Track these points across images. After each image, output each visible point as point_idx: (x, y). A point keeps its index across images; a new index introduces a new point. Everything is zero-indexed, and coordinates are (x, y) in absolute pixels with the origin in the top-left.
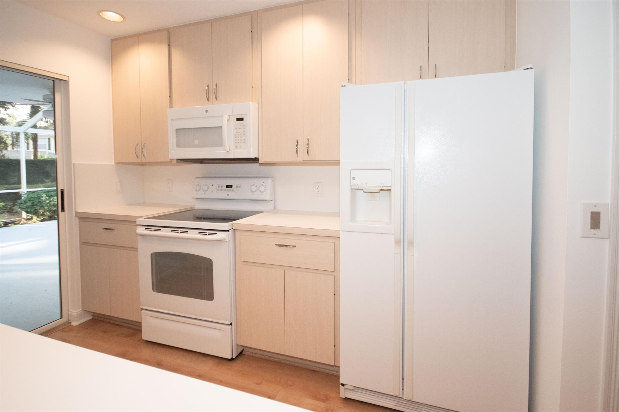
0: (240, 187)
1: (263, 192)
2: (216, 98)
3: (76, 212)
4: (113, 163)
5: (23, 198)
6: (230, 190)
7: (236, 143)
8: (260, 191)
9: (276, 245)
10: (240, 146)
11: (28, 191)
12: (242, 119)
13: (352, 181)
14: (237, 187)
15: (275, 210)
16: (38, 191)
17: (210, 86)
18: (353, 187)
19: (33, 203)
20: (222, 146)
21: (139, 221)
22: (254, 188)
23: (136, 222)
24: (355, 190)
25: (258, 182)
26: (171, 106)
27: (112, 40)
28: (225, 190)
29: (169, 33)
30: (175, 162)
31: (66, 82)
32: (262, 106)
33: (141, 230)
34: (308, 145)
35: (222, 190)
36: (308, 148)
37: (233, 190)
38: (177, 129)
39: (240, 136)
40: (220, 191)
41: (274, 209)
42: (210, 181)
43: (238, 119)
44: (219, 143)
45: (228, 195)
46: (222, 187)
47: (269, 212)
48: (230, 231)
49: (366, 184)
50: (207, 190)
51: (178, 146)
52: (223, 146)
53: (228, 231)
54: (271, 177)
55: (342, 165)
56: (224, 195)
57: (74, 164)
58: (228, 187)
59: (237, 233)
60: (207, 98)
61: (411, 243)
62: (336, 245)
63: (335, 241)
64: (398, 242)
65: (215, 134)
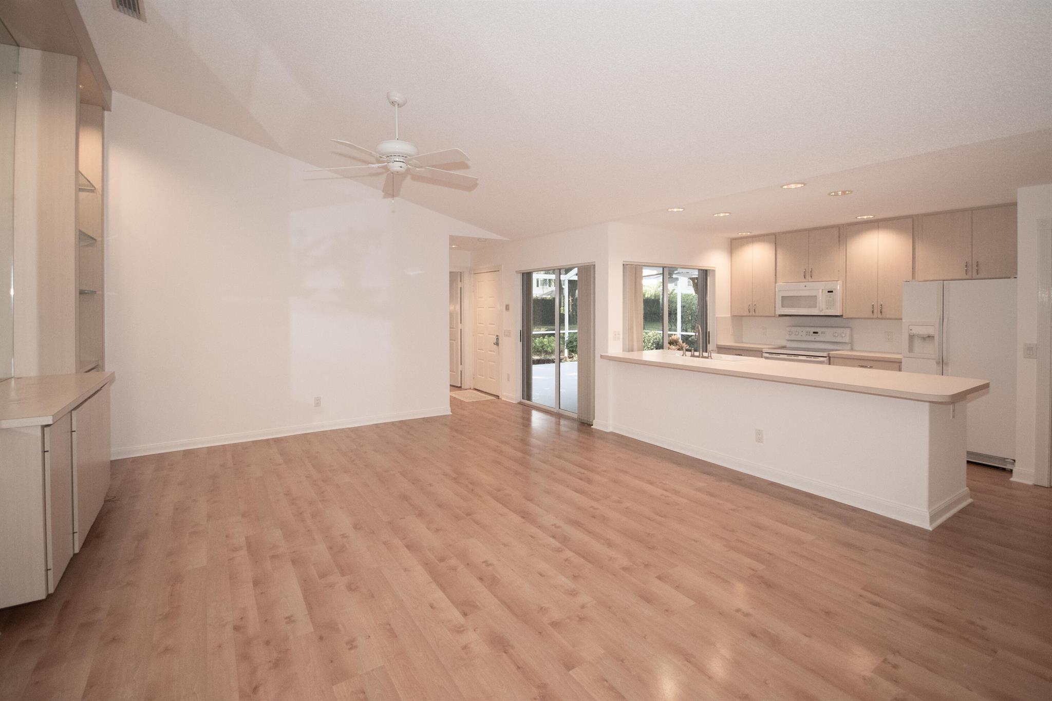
0: (824, 333)
1: (844, 337)
2: (811, 277)
3: (717, 345)
4: (730, 316)
6: (817, 335)
7: (827, 306)
8: (841, 337)
10: (830, 308)
12: (832, 292)
13: (910, 331)
14: (822, 333)
15: (852, 349)
17: (807, 270)
18: (910, 335)
21: (764, 350)
22: (836, 335)
23: (762, 351)
24: (912, 337)
25: (839, 330)
26: (776, 283)
27: (732, 239)
28: (812, 335)
29: (775, 236)
30: (778, 316)
31: (714, 271)
32: (846, 282)
33: (767, 355)
34: (881, 307)
35: (809, 335)
36: (881, 309)
37: (819, 335)
38: (782, 297)
39: (830, 302)
42: (800, 329)
43: (829, 292)
44: (814, 306)
45: (815, 338)
46: (809, 333)
47: (848, 350)
49: (919, 333)
50: (798, 334)
51: (783, 306)
52: (817, 308)
53: (826, 357)
54: (850, 327)
55: (903, 321)
56: (811, 338)
57: (717, 317)
58: (814, 333)
59: (831, 359)
60: (805, 277)
61: (947, 364)
62: (900, 366)
63: (898, 364)
64: (938, 363)
65: (812, 300)
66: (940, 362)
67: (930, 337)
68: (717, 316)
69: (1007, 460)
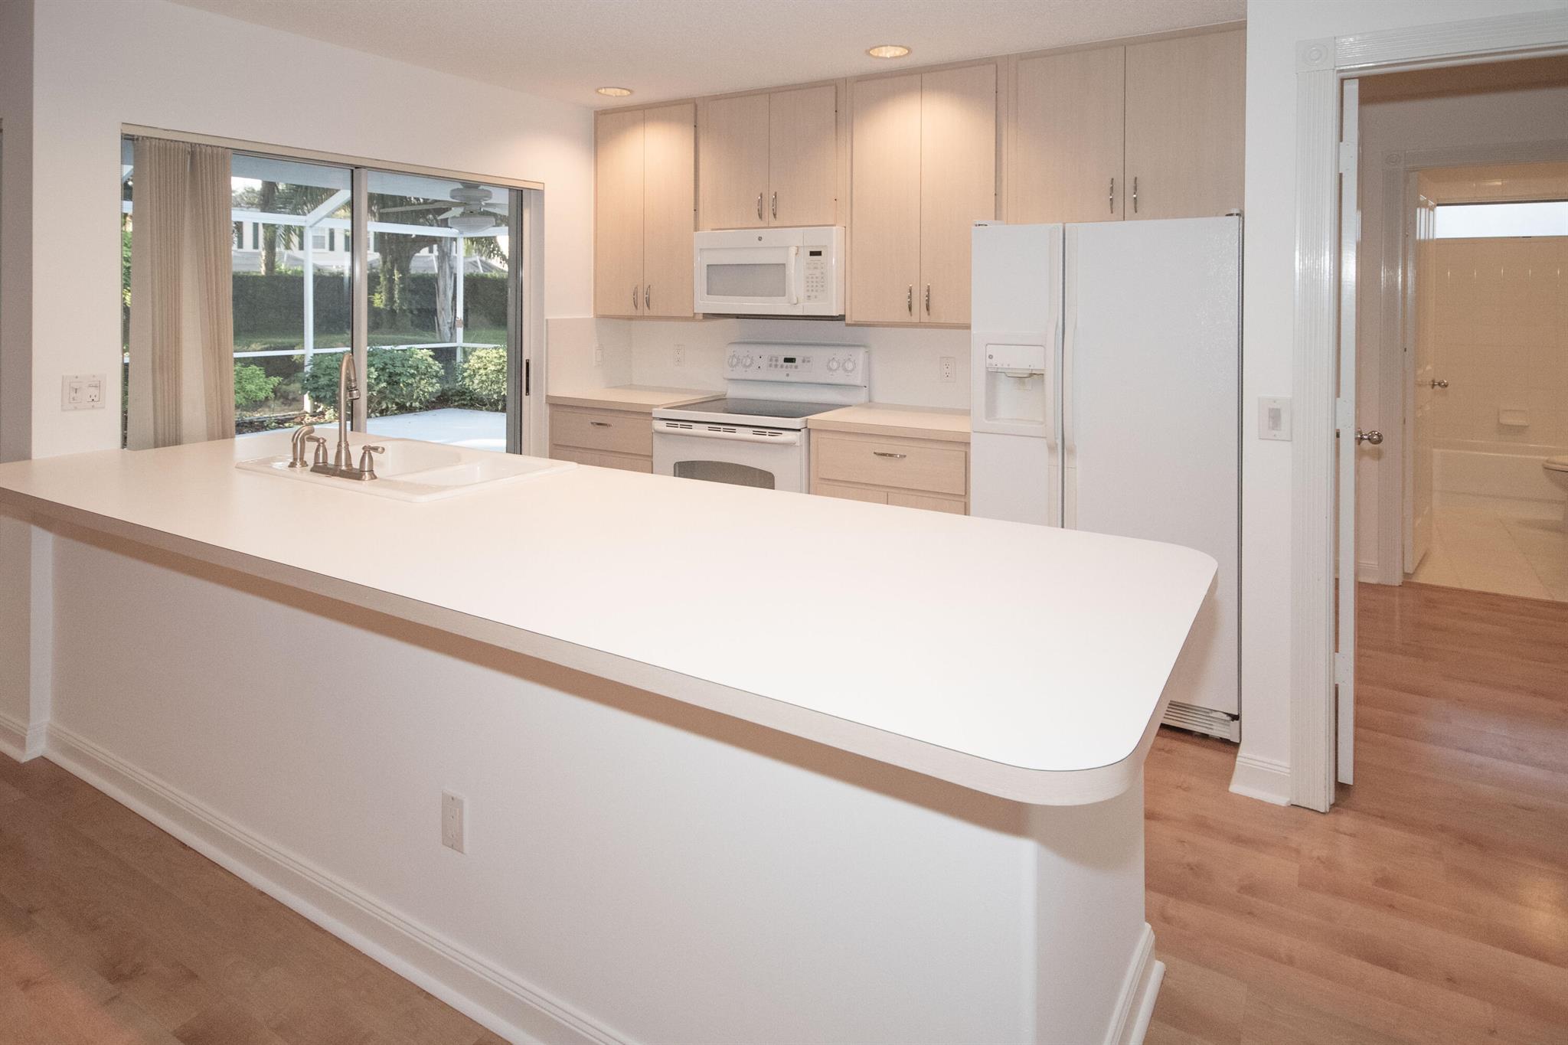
0: (809, 361)
1: (851, 371)
2: (775, 215)
3: (547, 396)
4: (592, 316)
5: (307, 369)
6: (791, 367)
7: (808, 291)
8: (846, 370)
9: (875, 453)
10: (816, 297)
11: (315, 354)
12: (819, 253)
13: (989, 360)
14: (804, 361)
15: (870, 404)
16: (336, 353)
17: (766, 196)
18: (990, 370)
19: (330, 380)
20: (784, 296)
21: (657, 412)
22: (835, 365)
23: (651, 414)
24: (993, 375)
25: (841, 354)
26: (696, 229)
27: (596, 113)
28: (782, 366)
29: (696, 106)
30: (699, 318)
31: (540, 193)
32: (851, 232)
33: (661, 426)
34: (928, 296)
35: (776, 366)
36: (928, 301)
37: (796, 367)
38: (708, 266)
39: (814, 280)
40: (773, 368)
41: (870, 401)
42: (757, 351)
43: (812, 254)
44: (781, 291)
45: (785, 376)
46: (777, 360)
47: (860, 405)
48: (803, 430)
49: (1009, 365)
50: (750, 365)
51: (710, 292)
52: (787, 296)
53: (799, 430)
54: (864, 346)
55: (974, 331)
56: (779, 375)
57: (547, 320)
58: (787, 360)
59: (812, 434)
60: (760, 216)
61: (1072, 452)
62: (966, 453)
63: (963, 448)
64: (1052, 449)
65: (772, 275)
66: (1057, 444)
67: (1034, 377)
68: (546, 318)
69: (1214, 715)
